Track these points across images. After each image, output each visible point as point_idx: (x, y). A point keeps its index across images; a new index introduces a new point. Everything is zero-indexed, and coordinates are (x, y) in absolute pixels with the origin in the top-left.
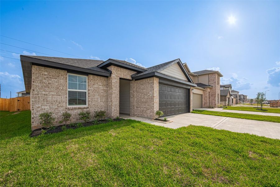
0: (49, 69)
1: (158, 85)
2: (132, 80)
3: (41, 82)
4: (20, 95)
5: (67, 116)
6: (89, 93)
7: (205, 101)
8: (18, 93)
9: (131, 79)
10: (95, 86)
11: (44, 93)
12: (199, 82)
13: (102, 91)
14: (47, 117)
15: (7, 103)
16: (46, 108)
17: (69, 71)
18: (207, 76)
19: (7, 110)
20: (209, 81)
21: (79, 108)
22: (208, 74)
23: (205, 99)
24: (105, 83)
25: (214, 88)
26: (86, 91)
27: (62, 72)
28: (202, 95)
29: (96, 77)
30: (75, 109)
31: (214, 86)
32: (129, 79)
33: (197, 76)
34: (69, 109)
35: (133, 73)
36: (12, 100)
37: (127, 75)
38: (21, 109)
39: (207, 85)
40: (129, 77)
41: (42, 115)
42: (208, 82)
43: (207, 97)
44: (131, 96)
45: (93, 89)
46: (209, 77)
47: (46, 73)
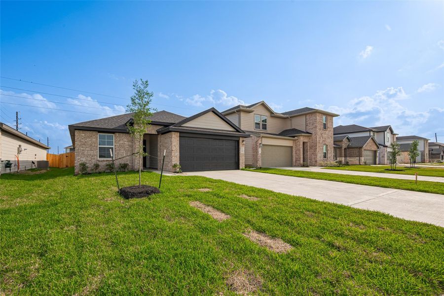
0: (85, 132)
1: (178, 139)
2: (158, 135)
3: (80, 141)
4: (68, 151)
5: (97, 166)
6: (115, 149)
7: (297, 157)
8: (66, 148)
9: (156, 133)
10: (121, 142)
11: (82, 149)
12: (293, 128)
13: (128, 146)
14: (83, 166)
15: (57, 159)
16: (84, 160)
17: (99, 132)
18: (304, 118)
19: (57, 166)
20: (306, 125)
21: (107, 161)
22: (306, 115)
23: (296, 153)
24: (130, 139)
25: (313, 136)
26: (113, 147)
27: (94, 133)
28: (291, 147)
29: (121, 134)
30: (104, 161)
31: (313, 133)
32: (154, 133)
33: (288, 118)
34: (99, 161)
35: (158, 128)
36: (61, 156)
37: (153, 130)
38: (69, 165)
39: (304, 131)
40: (154, 132)
41: (81, 164)
42: (306, 128)
43: (299, 150)
44: (159, 150)
45: (119, 145)
46: (306, 119)
47: (83, 135)
